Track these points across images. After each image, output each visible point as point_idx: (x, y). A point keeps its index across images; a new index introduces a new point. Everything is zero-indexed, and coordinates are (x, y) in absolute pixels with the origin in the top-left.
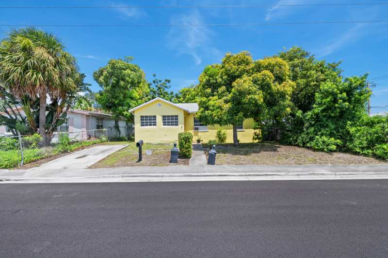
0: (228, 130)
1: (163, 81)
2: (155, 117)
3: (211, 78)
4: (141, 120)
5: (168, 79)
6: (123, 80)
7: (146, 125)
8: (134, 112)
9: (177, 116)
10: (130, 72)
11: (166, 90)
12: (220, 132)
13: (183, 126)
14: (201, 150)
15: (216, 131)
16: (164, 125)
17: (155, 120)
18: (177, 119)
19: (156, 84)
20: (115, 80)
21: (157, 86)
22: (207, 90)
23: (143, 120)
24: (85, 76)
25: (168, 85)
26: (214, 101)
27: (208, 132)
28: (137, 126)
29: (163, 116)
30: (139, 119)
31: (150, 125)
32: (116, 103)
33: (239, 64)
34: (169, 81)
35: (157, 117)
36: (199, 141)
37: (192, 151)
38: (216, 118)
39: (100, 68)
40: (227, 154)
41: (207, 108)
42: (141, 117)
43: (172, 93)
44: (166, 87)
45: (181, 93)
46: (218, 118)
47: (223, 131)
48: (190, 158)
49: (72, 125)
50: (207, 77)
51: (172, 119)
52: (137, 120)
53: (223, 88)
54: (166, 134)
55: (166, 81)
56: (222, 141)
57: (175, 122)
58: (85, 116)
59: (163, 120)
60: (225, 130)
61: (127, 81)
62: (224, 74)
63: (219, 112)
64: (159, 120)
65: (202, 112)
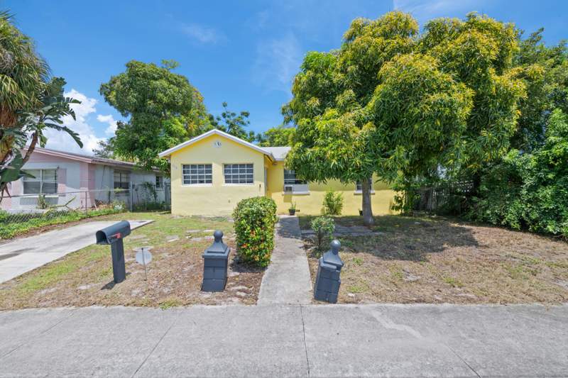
0: (345, 192)
1: (238, 114)
2: (210, 166)
3: (319, 75)
4: (184, 172)
5: (246, 111)
6: (153, 98)
7: (194, 182)
8: (169, 157)
9: (251, 165)
10: (165, 84)
11: (243, 128)
12: (330, 195)
13: (263, 185)
14: (296, 236)
15: (325, 193)
16: (227, 182)
17: (211, 172)
18: (252, 171)
19: (227, 118)
20: (137, 98)
21: (228, 122)
22: (310, 102)
23: (188, 172)
24: (66, 83)
25: (245, 120)
26: (329, 120)
27: (309, 195)
28: (176, 183)
29: (226, 166)
30: (181, 169)
31: (201, 182)
32: (141, 141)
33: (386, 35)
34: (247, 115)
35: (214, 165)
36: (292, 212)
37: (277, 237)
38: (334, 162)
39: (112, 78)
40: (361, 255)
41: (309, 143)
42: (184, 166)
43: (252, 133)
44: (243, 123)
45: (267, 135)
46: (338, 160)
47: (336, 195)
48: (264, 268)
49: (64, 182)
50: (310, 73)
51: (241, 171)
52: (176, 171)
53: (349, 93)
54: (230, 199)
55: (243, 114)
56: (336, 212)
57: (248, 176)
58: (87, 166)
59: (226, 171)
60: (340, 192)
61: (160, 102)
62: (349, 63)
63: (343, 145)
64: (218, 172)
65: (298, 152)
